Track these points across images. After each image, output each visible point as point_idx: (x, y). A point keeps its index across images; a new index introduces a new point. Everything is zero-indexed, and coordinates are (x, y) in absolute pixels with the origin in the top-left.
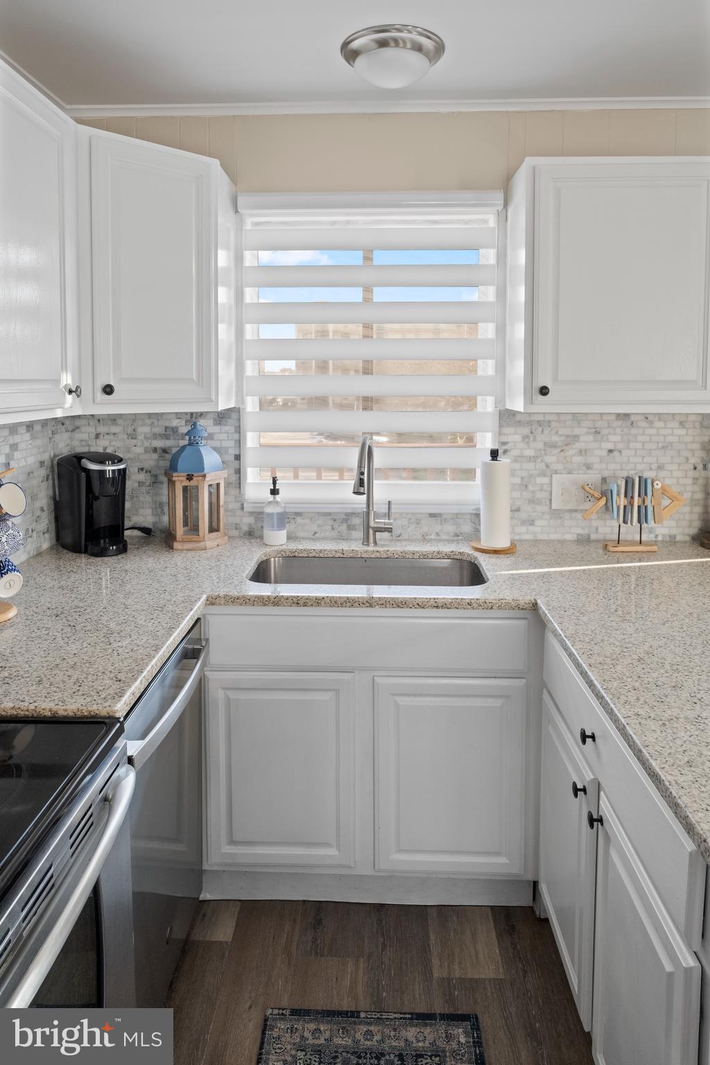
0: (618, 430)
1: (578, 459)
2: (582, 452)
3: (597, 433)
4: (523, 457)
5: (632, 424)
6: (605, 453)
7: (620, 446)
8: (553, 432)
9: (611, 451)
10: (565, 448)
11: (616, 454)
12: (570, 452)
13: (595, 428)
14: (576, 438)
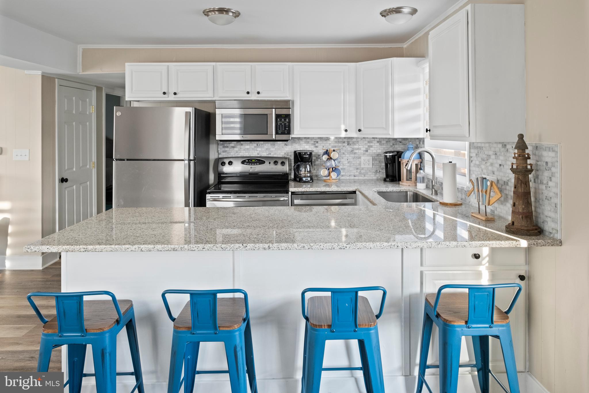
0: (503, 153)
1: (490, 168)
2: (492, 164)
3: (496, 154)
4: (476, 164)
5: (507, 150)
6: (498, 166)
7: (503, 163)
8: (484, 153)
9: (500, 165)
10: (486, 161)
11: (502, 166)
12: (488, 164)
13: (495, 152)
14: (489, 156)
